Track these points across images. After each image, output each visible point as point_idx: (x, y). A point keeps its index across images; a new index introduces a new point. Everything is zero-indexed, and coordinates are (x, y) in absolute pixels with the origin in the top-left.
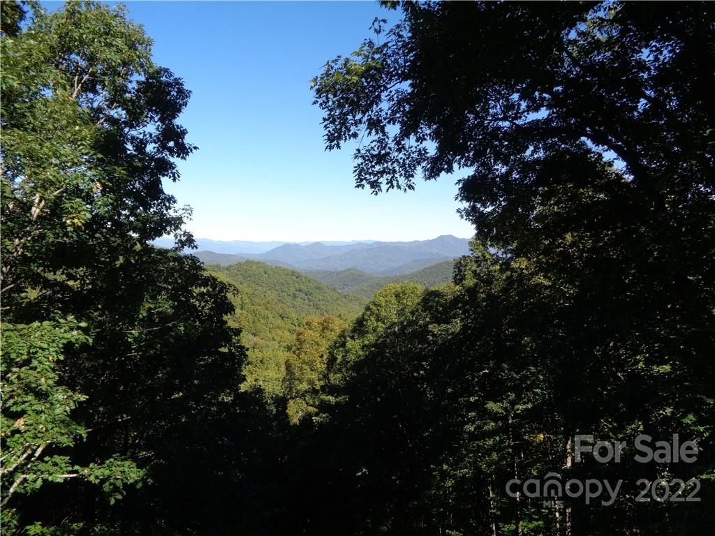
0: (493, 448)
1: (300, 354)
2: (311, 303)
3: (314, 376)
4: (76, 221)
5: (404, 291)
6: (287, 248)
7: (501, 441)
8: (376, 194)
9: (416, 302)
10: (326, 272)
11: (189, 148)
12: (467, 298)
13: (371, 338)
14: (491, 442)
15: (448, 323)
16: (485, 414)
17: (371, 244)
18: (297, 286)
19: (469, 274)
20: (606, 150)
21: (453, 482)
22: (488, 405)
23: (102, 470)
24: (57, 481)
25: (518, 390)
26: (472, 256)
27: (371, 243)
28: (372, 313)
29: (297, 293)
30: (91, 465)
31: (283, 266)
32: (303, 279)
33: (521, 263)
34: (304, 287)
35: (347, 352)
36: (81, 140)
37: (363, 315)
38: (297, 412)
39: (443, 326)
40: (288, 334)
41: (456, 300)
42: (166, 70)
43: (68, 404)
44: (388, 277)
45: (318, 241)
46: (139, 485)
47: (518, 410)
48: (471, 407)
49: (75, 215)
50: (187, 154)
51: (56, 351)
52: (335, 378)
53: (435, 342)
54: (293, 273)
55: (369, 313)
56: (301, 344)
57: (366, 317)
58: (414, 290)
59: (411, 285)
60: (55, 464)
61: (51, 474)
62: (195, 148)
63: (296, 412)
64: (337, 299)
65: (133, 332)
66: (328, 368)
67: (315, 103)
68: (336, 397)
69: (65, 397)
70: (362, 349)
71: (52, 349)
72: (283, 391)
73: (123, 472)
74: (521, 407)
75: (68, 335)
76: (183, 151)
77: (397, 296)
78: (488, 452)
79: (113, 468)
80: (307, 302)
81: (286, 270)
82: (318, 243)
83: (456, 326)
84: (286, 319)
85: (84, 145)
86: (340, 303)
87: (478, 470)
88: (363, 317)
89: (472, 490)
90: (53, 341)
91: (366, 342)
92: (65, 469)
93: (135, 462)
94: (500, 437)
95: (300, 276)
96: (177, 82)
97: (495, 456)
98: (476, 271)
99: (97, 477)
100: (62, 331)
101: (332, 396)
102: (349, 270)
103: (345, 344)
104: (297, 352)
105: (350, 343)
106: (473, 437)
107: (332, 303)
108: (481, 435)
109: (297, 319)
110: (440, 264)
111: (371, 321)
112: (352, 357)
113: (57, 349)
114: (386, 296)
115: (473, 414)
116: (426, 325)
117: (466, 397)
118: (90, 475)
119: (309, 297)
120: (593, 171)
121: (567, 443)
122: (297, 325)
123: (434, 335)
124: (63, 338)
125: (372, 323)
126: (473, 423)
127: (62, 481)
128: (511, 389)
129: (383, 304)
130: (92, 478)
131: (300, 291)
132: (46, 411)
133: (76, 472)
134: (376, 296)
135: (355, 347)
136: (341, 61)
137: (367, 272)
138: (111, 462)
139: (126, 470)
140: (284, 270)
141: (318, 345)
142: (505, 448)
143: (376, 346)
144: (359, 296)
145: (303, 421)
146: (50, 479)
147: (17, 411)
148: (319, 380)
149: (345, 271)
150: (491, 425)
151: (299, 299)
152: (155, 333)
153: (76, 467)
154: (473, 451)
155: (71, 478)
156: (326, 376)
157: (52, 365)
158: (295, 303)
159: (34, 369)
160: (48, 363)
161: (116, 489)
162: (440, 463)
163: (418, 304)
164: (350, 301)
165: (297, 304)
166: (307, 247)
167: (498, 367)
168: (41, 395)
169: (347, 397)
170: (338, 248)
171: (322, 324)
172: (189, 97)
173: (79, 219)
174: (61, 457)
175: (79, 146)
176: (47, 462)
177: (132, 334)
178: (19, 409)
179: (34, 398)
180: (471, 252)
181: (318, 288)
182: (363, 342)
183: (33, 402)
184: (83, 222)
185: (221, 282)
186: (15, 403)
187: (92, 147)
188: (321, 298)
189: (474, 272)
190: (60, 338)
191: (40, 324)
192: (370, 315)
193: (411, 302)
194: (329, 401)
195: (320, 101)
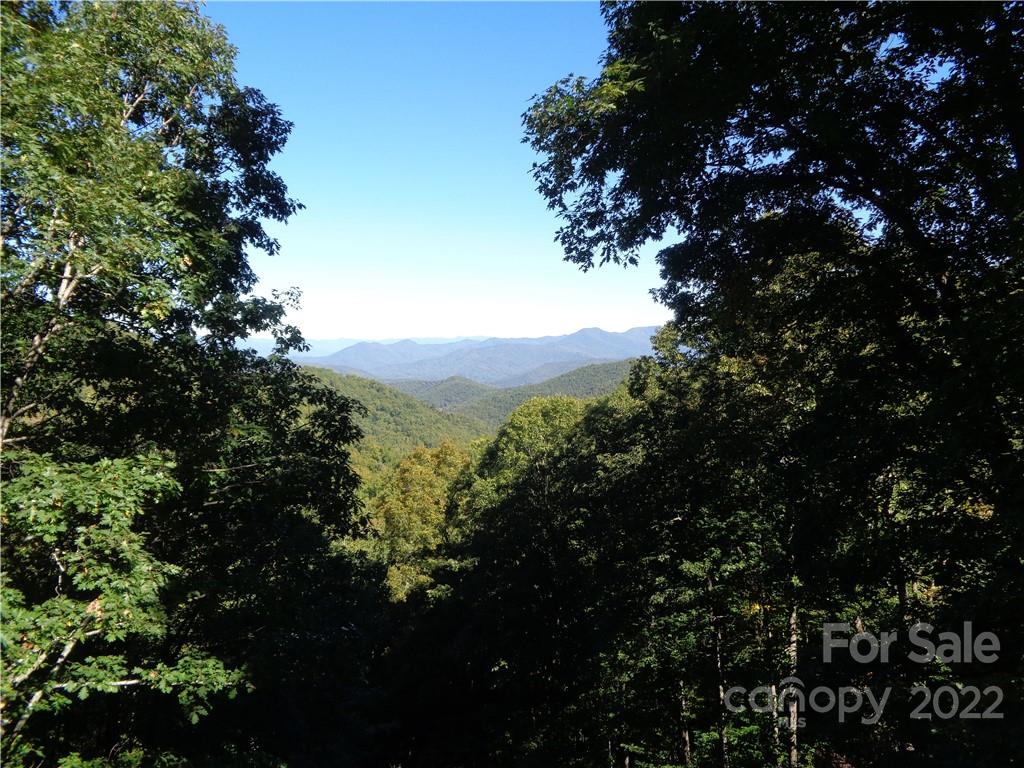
0: (687, 627)
1: (405, 499)
2: (399, 428)
3: (429, 531)
4: (157, 312)
5: (555, 409)
6: (361, 347)
7: (700, 617)
8: (585, 271)
9: (573, 422)
10: (420, 382)
11: (292, 205)
12: (651, 415)
13: (508, 476)
14: (684, 617)
15: (626, 452)
16: (677, 578)
17: (484, 342)
18: (378, 402)
19: (652, 382)
21: (632, 675)
22: (683, 566)
23: (175, 673)
24: (109, 691)
25: (724, 543)
26: (655, 356)
27: (484, 340)
28: (511, 440)
29: (379, 413)
30: (159, 666)
31: (358, 375)
32: (387, 392)
33: (730, 365)
34: (387, 404)
35: (474, 496)
36: (160, 192)
37: (497, 442)
38: (404, 583)
39: (618, 456)
40: (369, 472)
41: (636, 421)
42: (257, 92)
43: (155, 579)
44: (510, 389)
45: (408, 337)
46: (233, 694)
47: (725, 571)
48: (659, 568)
49: (155, 304)
50: (288, 213)
51: (135, 502)
52: (454, 534)
53: (608, 480)
54: (372, 384)
55: (505, 439)
56: (406, 485)
57: (502, 446)
58: (570, 405)
59: (565, 399)
60: (103, 667)
61: (99, 681)
62: (300, 206)
63: (401, 583)
64: (437, 421)
65: (218, 471)
66: (447, 520)
67: (526, 140)
68: (461, 560)
69: (150, 568)
70: (497, 491)
71: (129, 499)
72: (376, 554)
73: (207, 675)
74: (729, 568)
75: (150, 479)
76: (281, 208)
77: (545, 415)
78: (681, 632)
79: (193, 670)
80: (392, 426)
81: (362, 379)
82: (408, 340)
83: (637, 455)
84: (363, 451)
85: (165, 199)
86: (440, 426)
87: (665, 658)
88: (497, 446)
89: (658, 685)
90: (131, 487)
91: (503, 481)
92: (118, 674)
93: (222, 660)
94: (697, 610)
95: (383, 389)
96: (270, 110)
97: (692, 638)
98: (660, 377)
99: (168, 684)
100: (143, 472)
101: (455, 559)
102: (453, 378)
103: (471, 485)
104: (402, 497)
105: (479, 484)
106: (661, 610)
107: (430, 427)
108: (672, 607)
109: (381, 451)
110: (583, 370)
111: (509, 450)
112: (482, 503)
113: (135, 498)
114: (530, 415)
115: (662, 579)
116: (592, 456)
117: (653, 555)
118: (158, 682)
119: (397, 419)
121: (791, 616)
122: (380, 458)
123: (605, 469)
124: (145, 482)
125: (510, 453)
126: (662, 591)
127: (116, 690)
128: (713, 543)
129: (526, 427)
130: (162, 685)
131: (382, 409)
132: (131, 589)
133: (138, 676)
134: (514, 415)
135: (487, 491)
136: (573, 81)
137: (479, 382)
138: (186, 662)
139: (211, 671)
140: (359, 380)
141: (431, 486)
142: (705, 625)
143: (516, 486)
144: (468, 417)
145: (411, 595)
146: (99, 687)
147: (87, 590)
148: (435, 536)
149: (446, 381)
150: (688, 595)
151: (381, 422)
152: (243, 472)
153: (137, 670)
154: (659, 632)
155: (128, 686)
156: (443, 532)
157: (130, 522)
158: (375, 427)
159: (107, 527)
160: (125, 519)
161: (199, 701)
162: (613, 651)
163: (577, 425)
164: (456, 423)
165: (379, 429)
166: (391, 346)
167: (695, 512)
168: (122, 566)
169: (476, 561)
170: (436, 347)
171: (437, 457)
172: (290, 131)
173: (161, 309)
174: (110, 656)
175: (158, 201)
176: (90, 664)
177: (215, 473)
178: (91, 587)
179: (111, 570)
180: (655, 352)
181: (408, 406)
182: (497, 481)
183: (111, 577)
184: (167, 313)
185: (342, 398)
186: (86, 578)
187: (177, 204)
188: (413, 419)
189: (659, 379)
190: (139, 482)
191: (110, 463)
192: (507, 442)
193: (566, 423)
194: (450, 566)
195: (533, 138)
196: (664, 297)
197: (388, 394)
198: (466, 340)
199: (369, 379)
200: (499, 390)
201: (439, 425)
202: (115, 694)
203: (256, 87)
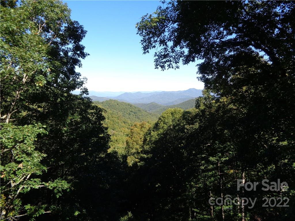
0: (212, 176)
1: (132, 138)
2: (136, 117)
3: (138, 147)
4: (40, 84)
5: (175, 112)
6: (126, 94)
7: (215, 173)
8: (163, 71)
10: (142, 104)
11: (86, 54)
12: (201, 114)
13: (161, 131)
14: (211, 173)
15: (193, 124)
16: (208, 162)
17: (161, 92)
18: (130, 109)
19: (202, 104)
20: (261, 51)
21: (195, 189)
22: (210, 158)
23: (53, 184)
25: (222, 152)
26: (203, 97)
28: (162, 121)
30: (49, 182)
33: (224, 99)
34: (133, 110)
35: (151, 137)
36: (42, 51)
38: (131, 161)
39: (191, 126)
40: (127, 129)
41: (197, 115)
42: (77, 22)
43: (39, 158)
44: (168, 106)
46: (68, 190)
47: (222, 160)
48: (203, 159)
49: (40, 82)
50: (85, 57)
51: (34, 137)
52: (147, 147)
53: (188, 132)
54: (129, 105)
55: (160, 120)
56: (132, 133)
58: (179, 111)
59: (179, 109)
60: (35, 182)
61: (33, 185)
62: (89, 54)
66: (143, 143)
67: (138, 33)
68: (147, 155)
69: (38, 155)
70: (158, 135)
71: (32, 136)
72: (125, 152)
73: (62, 185)
75: (38, 131)
76: (83, 55)
77: (172, 114)
78: (210, 177)
79: (58, 183)
80: (134, 116)
82: (139, 92)
83: (197, 126)
84: (126, 123)
85: (43, 53)
87: (205, 185)
88: (158, 122)
90: (33, 133)
91: (159, 133)
92: (39, 183)
93: (67, 181)
94: (215, 171)
96: (81, 27)
97: (213, 179)
99: (51, 187)
100: (36, 129)
101: (145, 154)
102: (152, 103)
103: (150, 134)
105: (152, 133)
106: (203, 171)
107: (145, 117)
108: (207, 170)
109: (131, 123)
110: (190, 100)
111: (161, 124)
112: (153, 139)
114: (167, 114)
115: (204, 162)
116: (184, 126)
117: (200, 155)
118: (49, 186)
119: (136, 114)
120: (255, 60)
121: (243, 174)
122: (131, 126)
123: (187, 130)
126: (204, 165)
127: (38, 188)
128: (219, 152)
129: (166, 117)
130: (50, 187)
131: (132, 112)
132: (31, 160)
133: (43, 184)
134: (163, 114)
135: (155, 135)
136: (148, 16)
137: (159, 104)
138: (57, 181)
139: (63, 184)
140: (125, 103)
141: (139, 134)
142: (217, 176)
143: (163, 134)
144: (156, 114)
145: (134, 165)
146: (33, 187)
147: (19, 161)
148: (140, 148)
149: (150, 104)
150: (211, 166)
151: (131, 115)
152: (73, 129)
153: (43, 183)
154: (203, 177)
155: (41, 187)
156: (143, 147)
157: (33, 143)
158: (130, 117)
159: (26, 144)
160: (31, 142)
161: (59, 192)
162: (190, 182)
163: (181, 117)
164: (153, 116)
165: (131, 117)
166: (134, 93)
167: (214, 142)
168: (29, 154)
169: (151, 155)
170: (147, 94)
171: (141, 125)
172: (86, 33)
173: (41, 84)
174: (37, 179)
175: (41, 53)
176: (32, 181)
177: (64, 129)
178: (20, 160)
179: (26, 155)
180: (203, 95)
181: (139, 111)
182: (158, 132)
183: (26, 157)
184: (43, 84)
185: (99, 108)
186: (19, 158)
187: (46, 54)
188: (140, 114)
189: (204, 103)
190: (35, 132)
191: (27, 126)
192: (161, 121)
193: (178, 116)
194: (144, 157)
195: (140, 33)
196: (201, 79)
197: (133, 107)
198: (156, 92)
199: (128, 103)
200: (165, 106)
201: (148, 116)
202: (37, 189)
203: (77, 21)
